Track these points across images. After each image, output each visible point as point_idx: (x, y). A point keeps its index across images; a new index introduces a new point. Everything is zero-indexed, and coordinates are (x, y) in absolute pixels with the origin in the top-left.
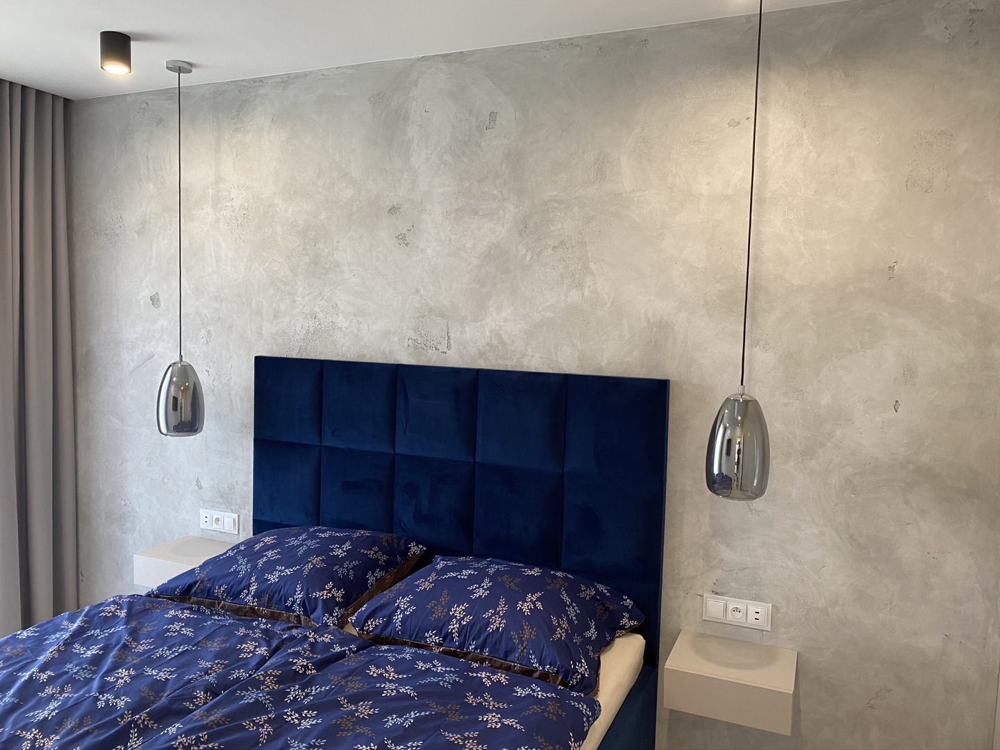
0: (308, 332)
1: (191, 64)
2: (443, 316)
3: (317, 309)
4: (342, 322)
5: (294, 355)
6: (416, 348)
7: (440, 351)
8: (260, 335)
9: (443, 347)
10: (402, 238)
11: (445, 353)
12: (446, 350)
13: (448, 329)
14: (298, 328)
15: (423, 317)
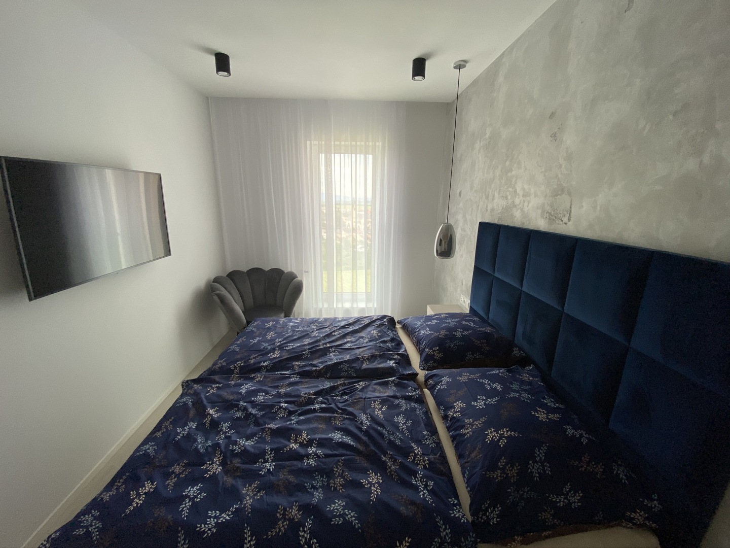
0: (503, 208)
1: (466, 61)
2: (569, 194)
3: (508, 193)
4: (517, 201)
5: (496, 221)
6: (550, 219)
7: (564, 222)
8: (487, 210)
9: (565, 219)
10: (554, 136)
11: (566, 223)
12: (567, 222)
13: (571, 205)
14: (500, 206)
15: (557, 195)
